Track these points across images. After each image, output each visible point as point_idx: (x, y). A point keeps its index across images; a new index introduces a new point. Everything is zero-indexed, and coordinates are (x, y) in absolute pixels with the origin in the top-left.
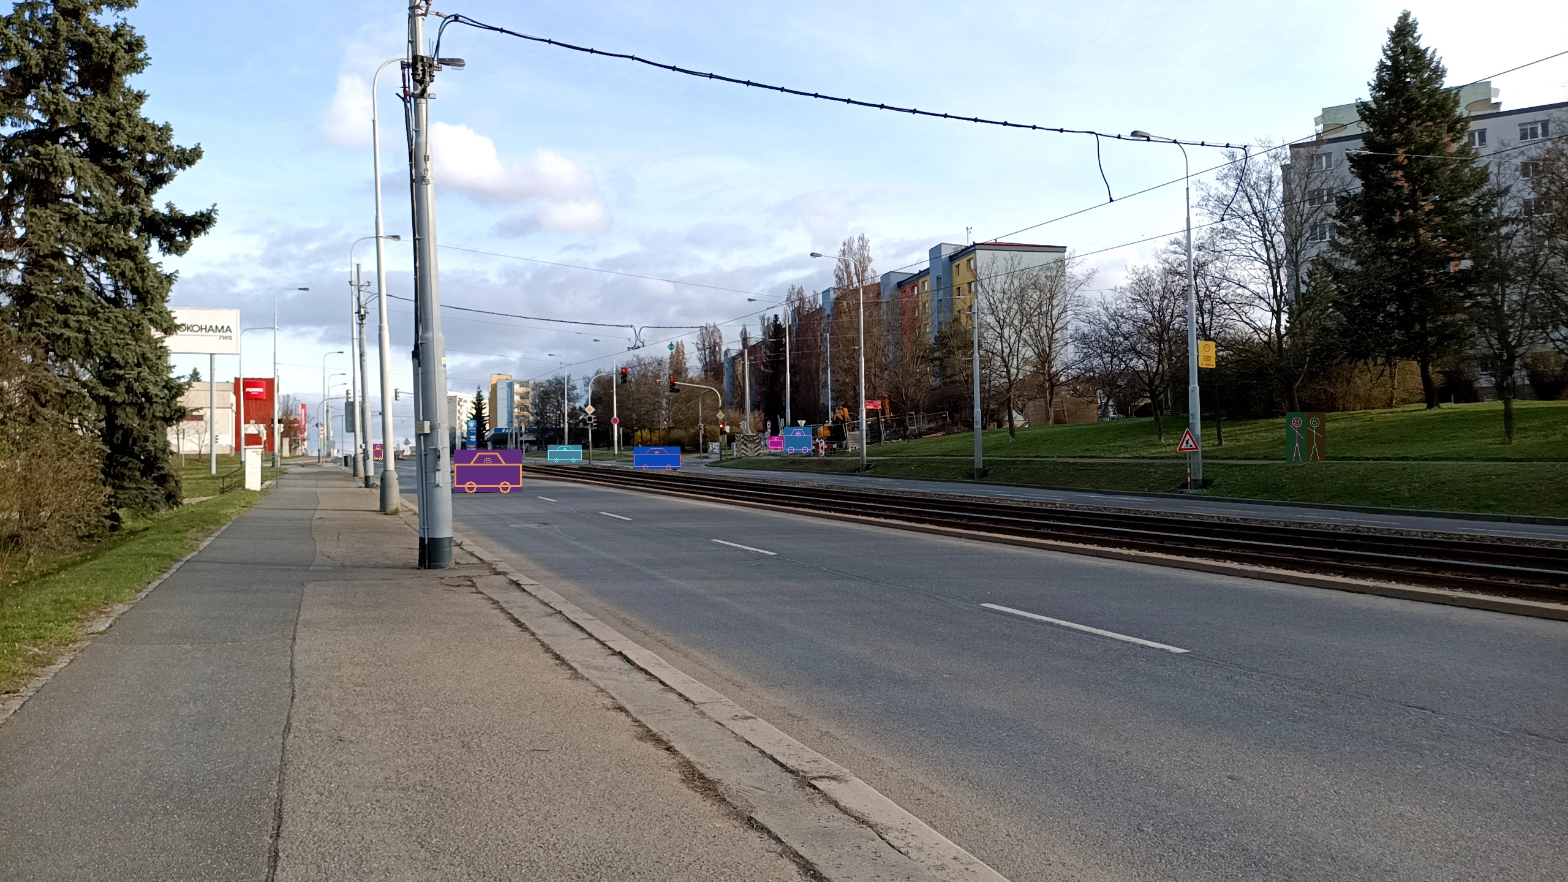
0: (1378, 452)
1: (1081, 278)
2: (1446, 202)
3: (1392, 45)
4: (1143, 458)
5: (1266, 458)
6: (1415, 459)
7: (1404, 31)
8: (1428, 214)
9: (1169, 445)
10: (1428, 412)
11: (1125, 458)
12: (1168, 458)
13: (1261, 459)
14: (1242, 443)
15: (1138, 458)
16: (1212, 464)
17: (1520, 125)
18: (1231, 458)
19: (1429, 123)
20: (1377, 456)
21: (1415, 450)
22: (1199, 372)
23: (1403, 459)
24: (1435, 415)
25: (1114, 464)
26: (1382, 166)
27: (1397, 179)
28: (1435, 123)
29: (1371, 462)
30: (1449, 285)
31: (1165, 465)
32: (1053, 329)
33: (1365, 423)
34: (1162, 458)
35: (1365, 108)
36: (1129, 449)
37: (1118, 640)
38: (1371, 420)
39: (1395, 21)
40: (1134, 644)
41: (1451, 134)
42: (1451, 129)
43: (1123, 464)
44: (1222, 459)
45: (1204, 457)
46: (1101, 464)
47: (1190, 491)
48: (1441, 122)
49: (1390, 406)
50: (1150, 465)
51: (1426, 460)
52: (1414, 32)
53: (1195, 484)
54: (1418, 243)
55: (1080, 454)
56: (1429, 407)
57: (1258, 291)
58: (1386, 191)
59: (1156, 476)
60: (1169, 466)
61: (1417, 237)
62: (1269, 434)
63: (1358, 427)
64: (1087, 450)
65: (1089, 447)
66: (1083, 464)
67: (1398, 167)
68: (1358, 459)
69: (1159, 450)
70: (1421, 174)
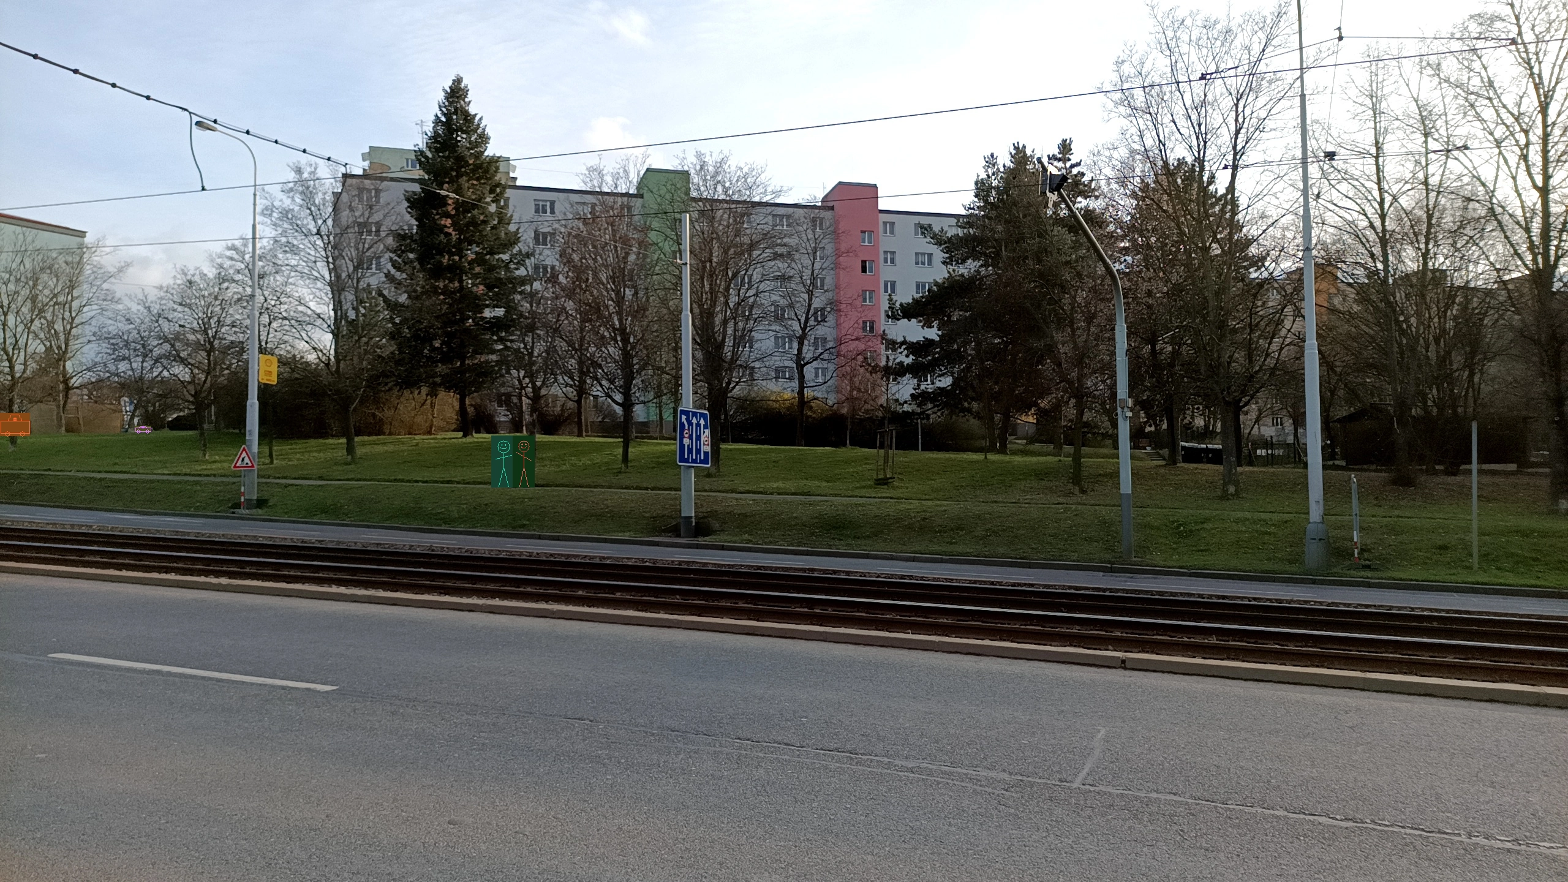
0: (426, 475)
1: (112, 270)
2: (486, 255)
3: (447, 104)
4: (185, 475)
5: (321, 478)
6: (458, 483)
7: (456, 93)
8: (470, 263)
9: (215, 462)
10: (464, 440)
11: (164, 474)
12: (215, 475)
13: (315, 479)
14: (295, 462)
15: (179, 474)
16: (266, 483)
17: (535, 200)
18: (285, 478)
19: (475, 182)
20: (426, 479)
21: (457, 474)
22: (259, 387)
23: (448, 482)
24: (470, 443)
25: (152, 481)
26: (435, 212)
27: (445, 226)
28: (480, 183)
29: (420, 484)
30: (485, 329)
31: (213, 483)
32: (71, 324)
33: (411, 448)
34: (207, 476)
35: (421, 155)
36: (168, 465)
37: (252, 684)
38: (417, 445)
39: (450, 83)
40: (273, 686)
41: (492, 196)
42: (492, 191)
43: (163, 481)
44: (275, 478)
45: (259, 476)
46: (136, 481)
47: (243, 511)
48: (484, 184)
49: (429, 433)
50: (197, 483)
51: (468, 483)
52: (466, 97)
53: (249, 504)
54: (461, 287)
55: (106, 469)
56: (465, 436)
57: (318, 311)
58: (439, 236)
59: (204, 495)
60: (217, 484)
61: (461, 281)
62: (322, 454)
63: (405, 450)
64: (116, 464)
65: (117, 461)
66: (112, 480)
67: (447, 215)
68: (409, 481)
69: (205, 467)
70: (468, 225)
